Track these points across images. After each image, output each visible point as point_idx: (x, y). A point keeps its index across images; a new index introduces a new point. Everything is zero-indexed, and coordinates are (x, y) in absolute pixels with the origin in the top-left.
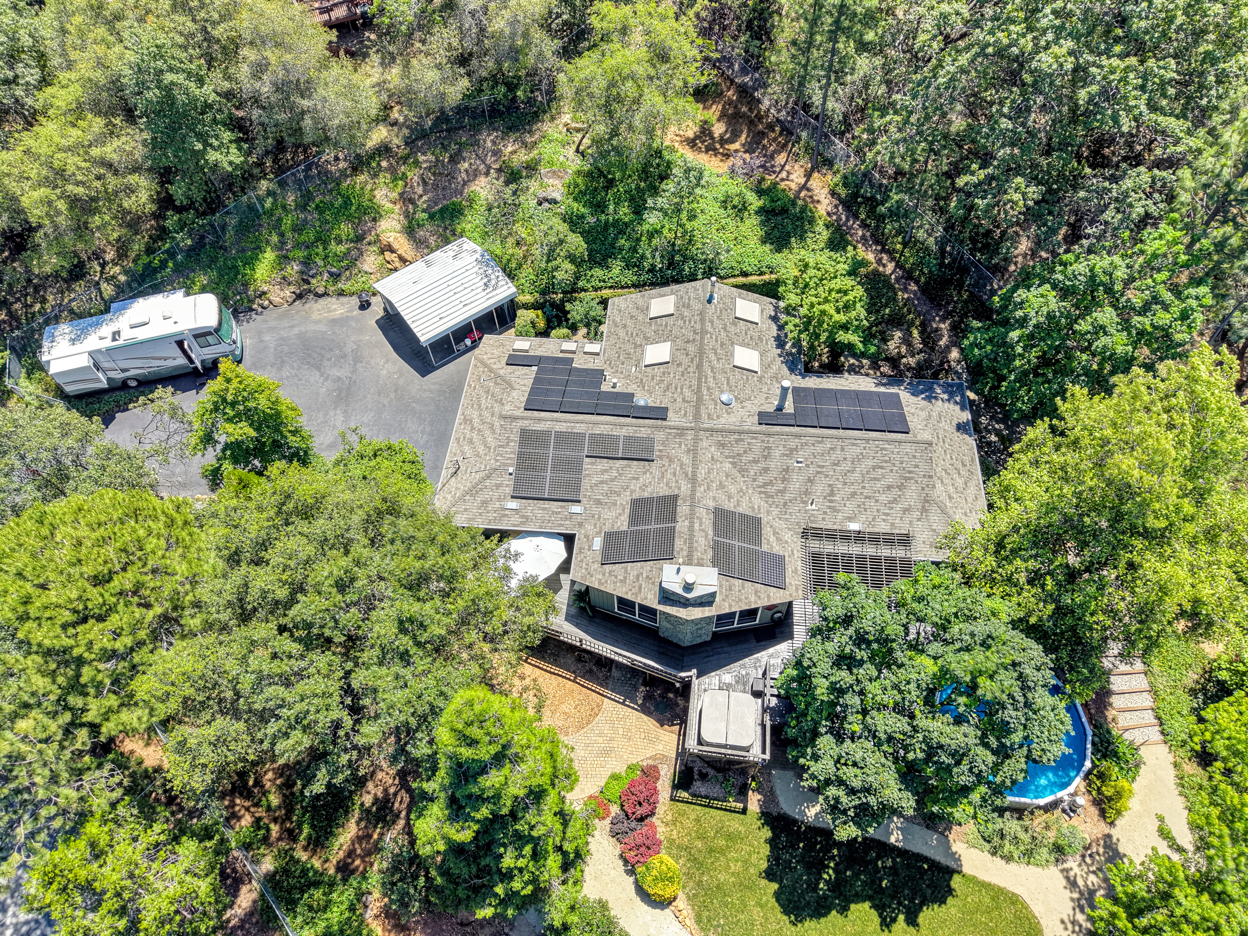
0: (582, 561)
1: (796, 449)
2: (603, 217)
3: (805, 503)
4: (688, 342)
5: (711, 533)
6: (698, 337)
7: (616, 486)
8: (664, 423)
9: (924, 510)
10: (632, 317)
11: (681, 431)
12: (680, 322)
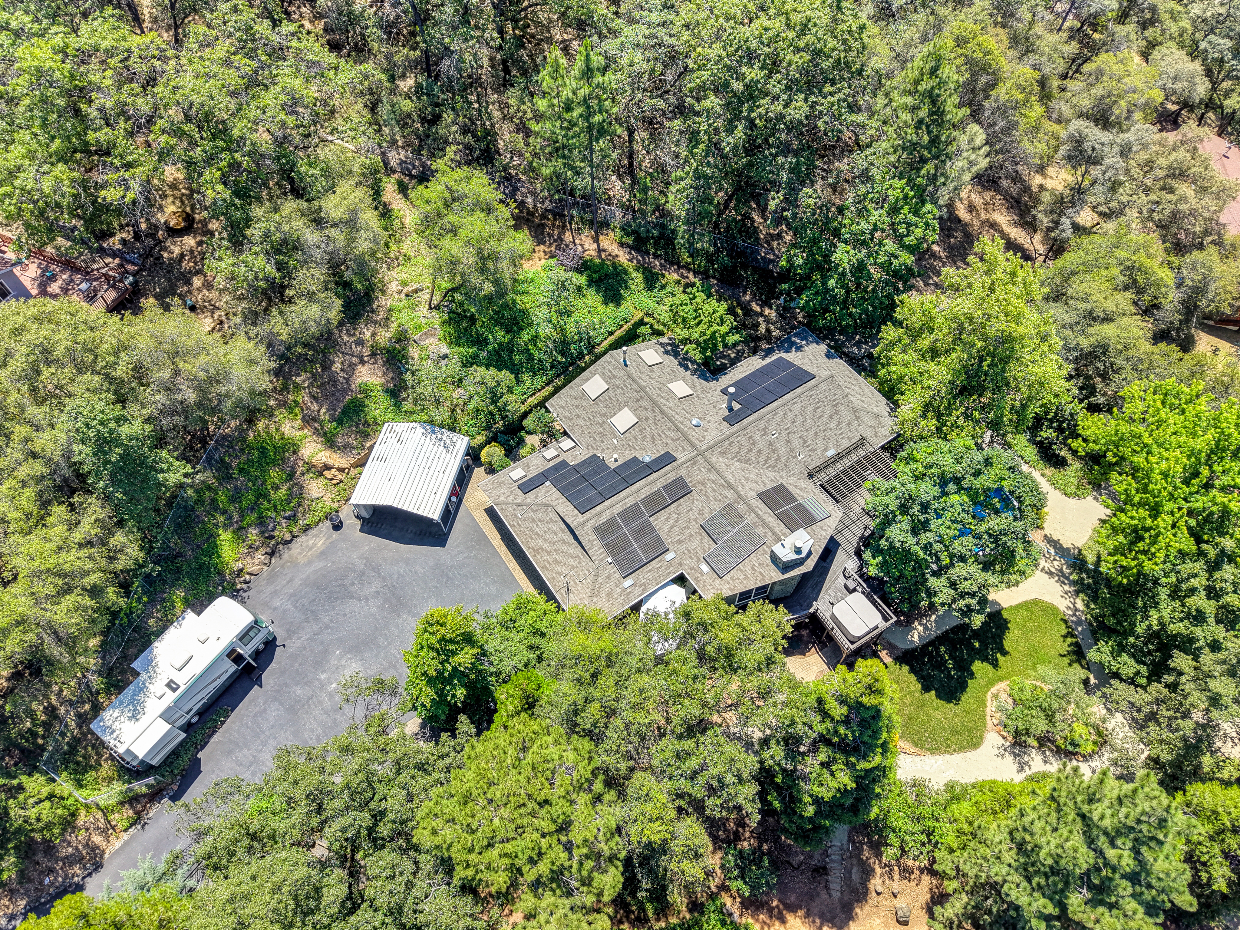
0: (704, 586)
1: (766, 428)
2: (490, 348)
3: (795, 457)
4: (638, 400)
5: (770, 511)
6: (643, 394)
7: (682, 523)
8: (678, 462)
9: (858, 418)
10: (577, 407)
11: (693, 461)
12: (619, 391)
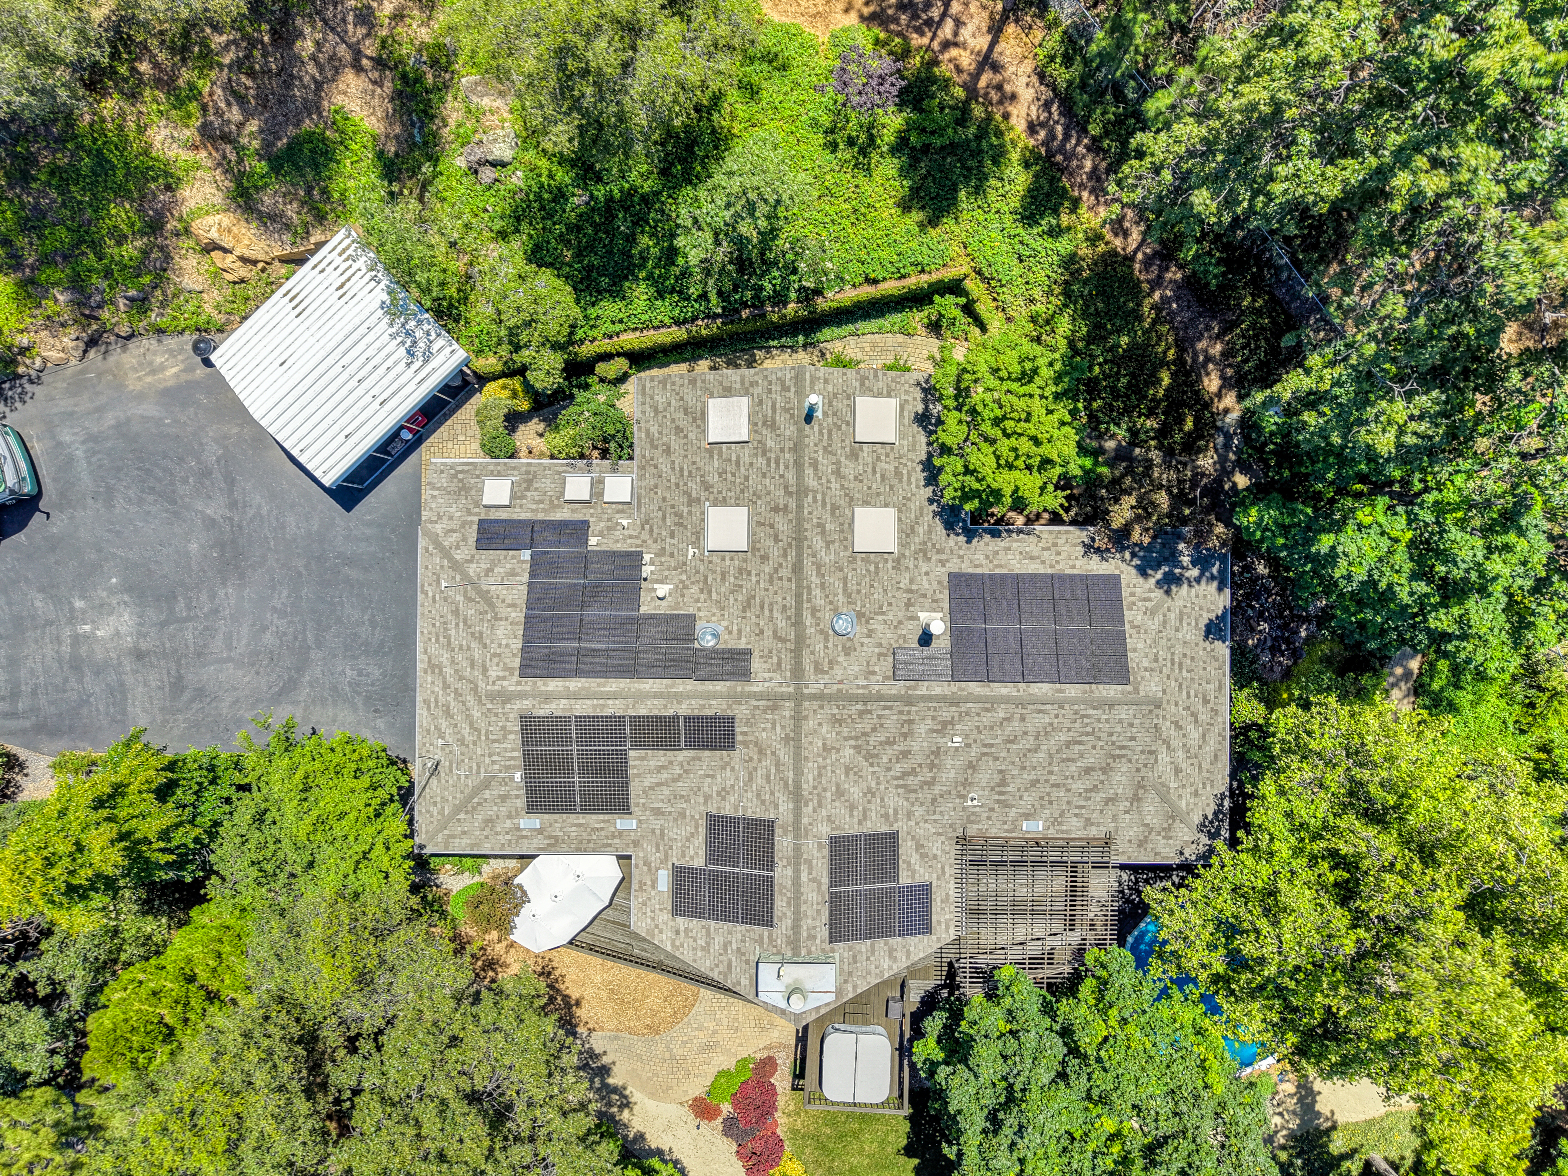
0: (644, 904)
1: (952, 722)
2: (600, 192)
3: (963, 797)
4: (776, 509)
5: (825, 880)
6: (792, 504)
7: (682, 787)
8: (749, 687)
9: (1136, 799)
10: (679, 430)
11: (774, 701)
12: (761, 461)
